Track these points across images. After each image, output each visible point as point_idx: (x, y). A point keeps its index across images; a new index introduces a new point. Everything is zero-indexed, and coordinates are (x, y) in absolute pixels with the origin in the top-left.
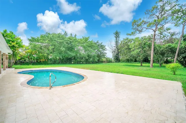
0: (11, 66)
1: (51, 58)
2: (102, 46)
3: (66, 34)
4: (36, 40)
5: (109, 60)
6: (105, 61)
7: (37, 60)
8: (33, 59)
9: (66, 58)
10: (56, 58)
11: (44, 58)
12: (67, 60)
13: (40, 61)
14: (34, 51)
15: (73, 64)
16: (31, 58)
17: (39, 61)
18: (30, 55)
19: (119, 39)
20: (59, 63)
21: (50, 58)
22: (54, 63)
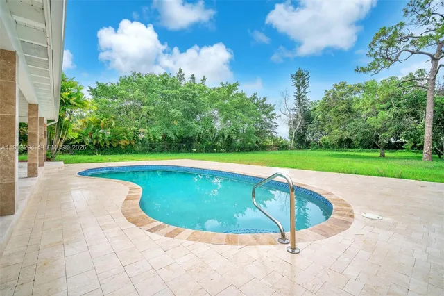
0: (53, 155)
1: (143, 139)
2: (265, 106)
3: (181, 75)
4: (110, 89)
5: (282, 143)
6: (271, 147)
7: (111, 141)
8: (100, 141)
9: (178, 138)
10: (155, 139)
11: (127, 136)
12: (182, 142)
13: (119, 145)
14: (105, 118)
15: (195, 152)
16: (97, 138)
17: (115, 145)
18: (94, 131)
19: (307, 90)
20: (162, 151)
21: (140, 139)
22: (150, 151)
